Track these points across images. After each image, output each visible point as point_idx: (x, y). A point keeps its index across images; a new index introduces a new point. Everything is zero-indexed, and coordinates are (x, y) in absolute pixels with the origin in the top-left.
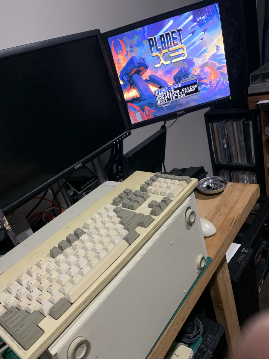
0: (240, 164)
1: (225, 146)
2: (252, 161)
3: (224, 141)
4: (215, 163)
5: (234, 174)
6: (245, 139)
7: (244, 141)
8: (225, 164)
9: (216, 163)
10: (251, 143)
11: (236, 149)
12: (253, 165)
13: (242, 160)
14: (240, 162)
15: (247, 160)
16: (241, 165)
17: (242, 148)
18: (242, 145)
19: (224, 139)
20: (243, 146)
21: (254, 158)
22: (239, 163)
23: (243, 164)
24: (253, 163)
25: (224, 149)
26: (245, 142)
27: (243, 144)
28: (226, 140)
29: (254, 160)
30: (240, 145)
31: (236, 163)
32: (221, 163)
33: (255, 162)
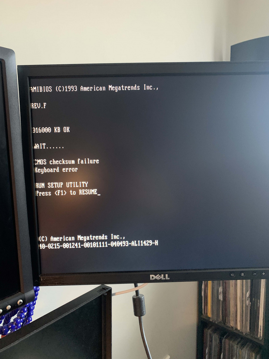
0: (239, 331)
1: (221, 297)
2: (258, 334)
3: (221, 289)
4: (202, 317)
5: (227, 342)
6: (251, 296)
7: (249, 299)
8: (216, 323)
9: (204, 317)
10: (260, 305)
11: (236, 306)
12: (258, 339)
13: (242, 326)
14: (239, 328)
15: (250, 328)
16: (240, 334)
17: (244, 309)
18: (246, 302)
19: (220, 286)
20: (247, 306)
21: (260, 330)
22: (236, 329)
23: (243, 333)
24: (259, 336)
25: (218, 300)
26: (251, 301)
27: (248, 302)
28: (223, 288)
29: (260, 333)
30: (242, 302)
31: (232, 327)
32: (211, 320)
33: (261, 336)
